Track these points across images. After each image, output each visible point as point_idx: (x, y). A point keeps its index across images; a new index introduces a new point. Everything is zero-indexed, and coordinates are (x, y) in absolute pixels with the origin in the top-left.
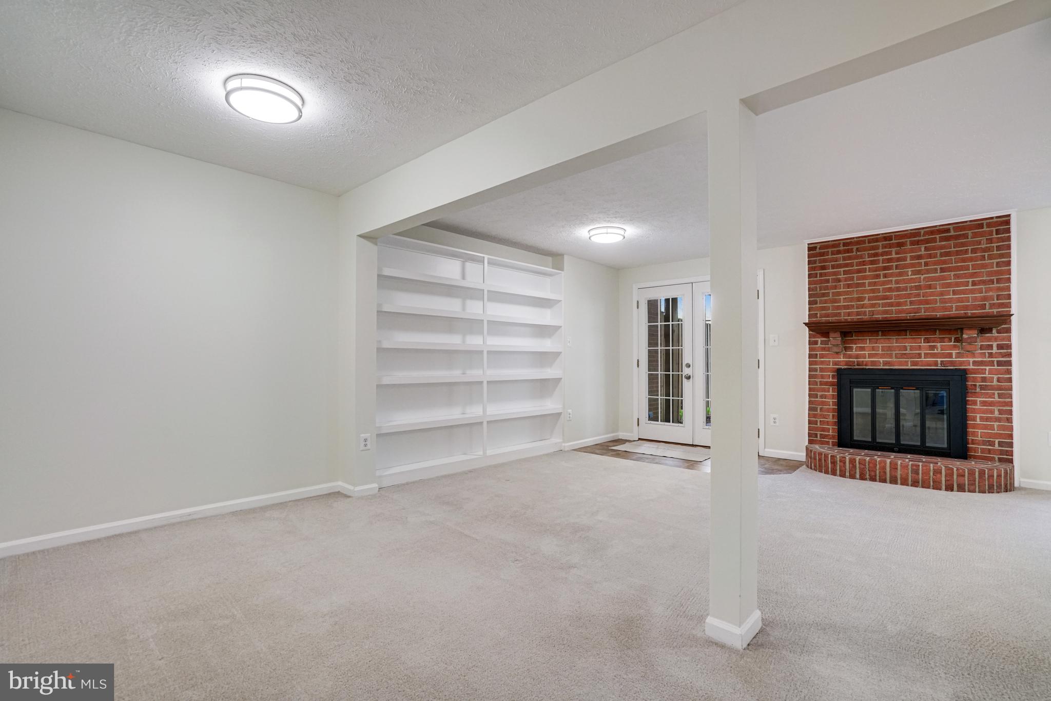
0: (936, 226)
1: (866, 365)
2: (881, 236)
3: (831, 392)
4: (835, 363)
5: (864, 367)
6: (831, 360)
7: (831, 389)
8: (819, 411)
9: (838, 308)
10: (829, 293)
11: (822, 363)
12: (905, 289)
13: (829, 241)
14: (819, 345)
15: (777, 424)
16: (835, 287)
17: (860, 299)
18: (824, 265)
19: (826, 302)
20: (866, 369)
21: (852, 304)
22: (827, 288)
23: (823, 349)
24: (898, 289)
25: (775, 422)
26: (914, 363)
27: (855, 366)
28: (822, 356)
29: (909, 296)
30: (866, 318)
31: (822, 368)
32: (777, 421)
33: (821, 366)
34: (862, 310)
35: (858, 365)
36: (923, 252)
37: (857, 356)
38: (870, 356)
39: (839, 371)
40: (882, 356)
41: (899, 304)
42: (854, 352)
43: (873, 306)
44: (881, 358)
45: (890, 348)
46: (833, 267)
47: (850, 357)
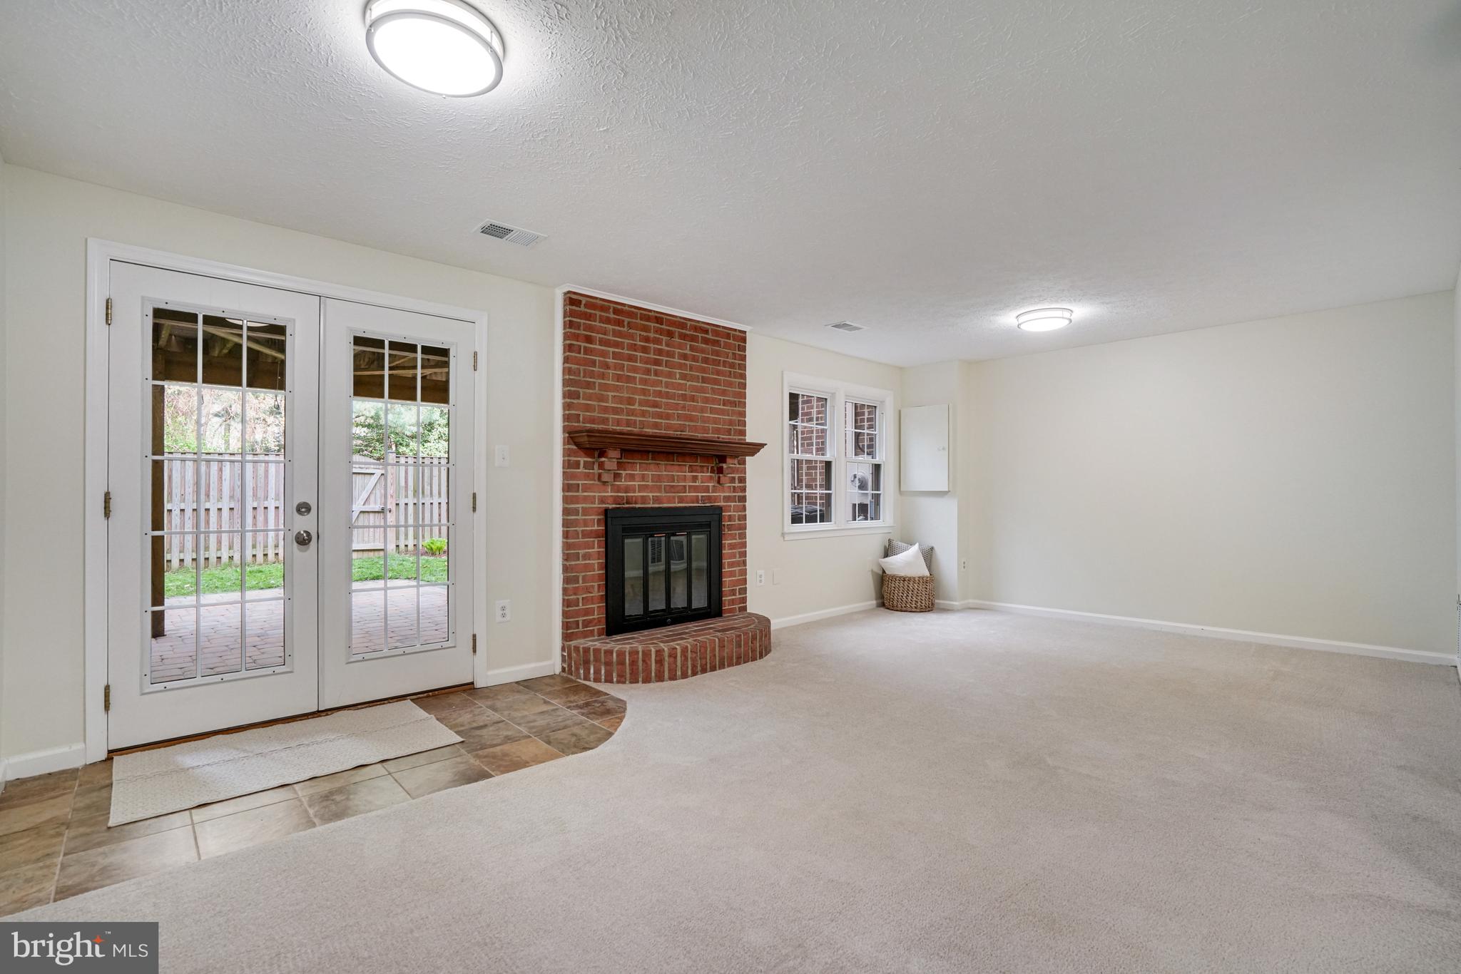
0: (698, 322)
1: (636, 503)
2: (652, 314)
3: (597, 548)
4: (602, 500)
5: (634, 505)
6: (597, 494)
7: (596, 542)
8: (581, 581)
9: (605, 410)
10: (594, 383)
11: (585, 499)
12: (672, 396)
13: (596, 298)
14: (581, 469)
15: (508, 618)
16: (603, 376)
17: (630, 401)
18: (590, 336)
19: (589, 397)
20: (635, 508)
21: (622, 406)
22: (592, 374)
23: (587, 476)
24: (667, 395)
25: (504, 616)
26: (681, 500)
27: (624, 504)
28: (586, 488)
29: (676, 407)
30: (636, 430)
31: (586, 508)
32: (507, 611)
33: (584, 505)
34: (632, 418)
35: (627, 503)
36: (688, 352)
37: (627, 490)
38: (642, 488)
39: (606, 511)
40: (651, 489)
41: (668, 417)
42: (623, 483)
43: (643, 414)
44: (651, 492)
45: (659, 479)
46: (602, 342)
47: (618, 489)
